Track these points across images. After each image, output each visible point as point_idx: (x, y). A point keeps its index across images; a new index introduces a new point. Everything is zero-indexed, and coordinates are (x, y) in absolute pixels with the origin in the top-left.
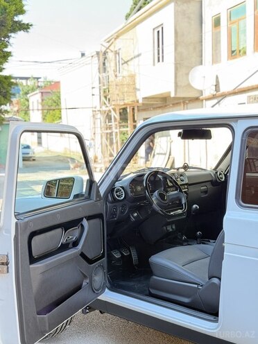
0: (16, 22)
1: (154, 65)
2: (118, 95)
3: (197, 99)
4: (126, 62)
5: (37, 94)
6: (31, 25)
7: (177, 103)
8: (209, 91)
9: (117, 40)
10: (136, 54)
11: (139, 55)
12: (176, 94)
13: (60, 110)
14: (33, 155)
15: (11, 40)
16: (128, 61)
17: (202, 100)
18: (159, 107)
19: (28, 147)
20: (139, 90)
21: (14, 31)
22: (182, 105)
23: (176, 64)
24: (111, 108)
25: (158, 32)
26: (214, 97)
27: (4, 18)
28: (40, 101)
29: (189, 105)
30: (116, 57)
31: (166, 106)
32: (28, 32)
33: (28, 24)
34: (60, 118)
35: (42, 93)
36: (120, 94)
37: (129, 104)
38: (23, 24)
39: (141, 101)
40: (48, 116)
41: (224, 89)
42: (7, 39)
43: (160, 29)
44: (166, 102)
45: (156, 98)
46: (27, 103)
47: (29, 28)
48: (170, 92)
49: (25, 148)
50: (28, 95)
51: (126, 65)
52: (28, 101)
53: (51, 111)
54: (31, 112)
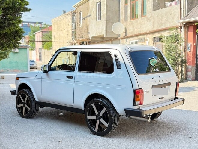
0: (25, 8)
1: (97, 21)
2: (80, 35)
3: (117, 38)
4: (84, 19)
5: (39, 32)
6: (31, 9)
7: (108, 40)
8: (122, 35)
9: (79, 8)
10: (89, 15)
11: (90, 16)
12: (106, 36)
13: (52, 41)
14: (36, 66)
15: (23, 15)
16: (85, 18)
17: (119, 39)
18: (100, 42)
19: (33, 61)
20: (90, 33)
21: (24, 11)
22: (110, 41)
23: (106, 21)
24: (75, 42)
25: (99, 4)
26: (124, 38)
27: (20, 7)
28: (41, 36)
29: (114, 42)
30: (79, 16)
31: (103, 41)
32: (29, 12)
33: (29, 9)
34: (52, 46)
35: (42, 32)
36: (81, 35)
37: (85, 40)
38: (28, 9)
39: (90, 39)
40: (45, 45)
41: (129, 34)
42: (21, 14)
43: (100, 3)
44: (103, 39)
45: (98, 37)
46: (34, 37)
47: (30, 11)
48: (103, 35)
49: (32, 62)
50: (35, 33)
51: (84, 20)
52: (35, 36)
53: (47, 42)
54: (36, 42)
